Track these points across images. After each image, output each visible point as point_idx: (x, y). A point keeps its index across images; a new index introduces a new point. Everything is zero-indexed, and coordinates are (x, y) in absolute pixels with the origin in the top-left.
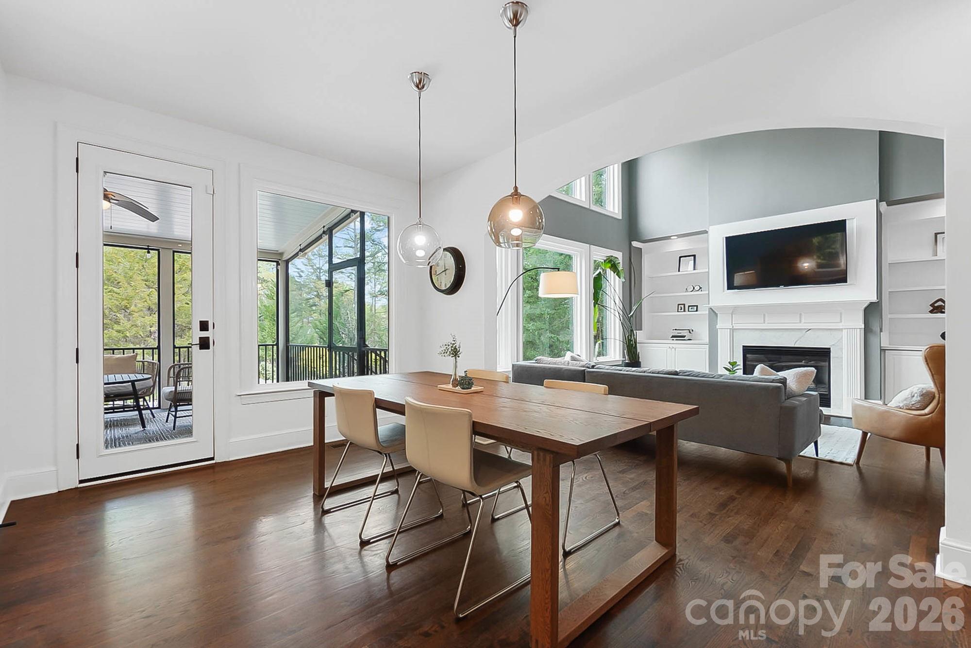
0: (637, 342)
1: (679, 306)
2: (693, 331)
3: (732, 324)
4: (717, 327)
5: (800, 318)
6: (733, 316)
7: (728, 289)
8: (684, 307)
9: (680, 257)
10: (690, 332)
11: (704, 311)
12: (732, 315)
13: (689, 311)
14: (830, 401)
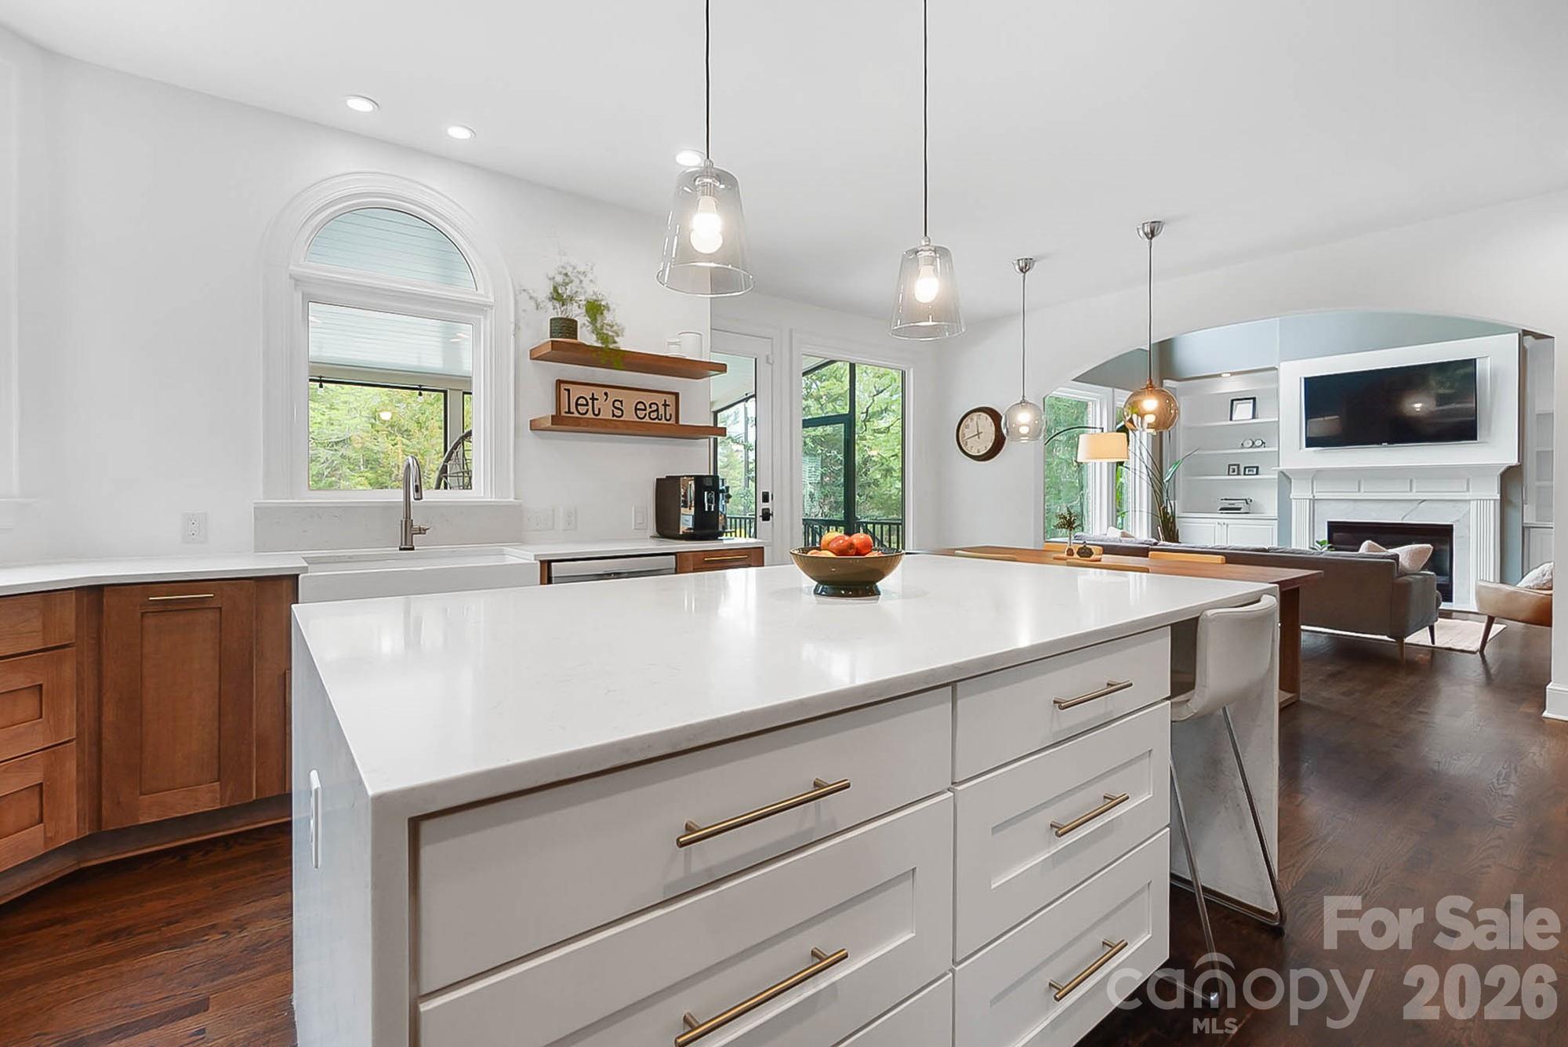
0: (1176, 516)
1: (1231, 467)
2: (1251, 501)
3: (1312, 493)
4: (1291, 497)
5: (1411, 484)
6: (1315, 483)
7: (1307, 446)
8: (1238, 468)
9: (1232, 401)
10: (1247, 503)
11: (1269, 474)
12: (1312, 482)
13: (1245, 474)
14: (1452, 593)
